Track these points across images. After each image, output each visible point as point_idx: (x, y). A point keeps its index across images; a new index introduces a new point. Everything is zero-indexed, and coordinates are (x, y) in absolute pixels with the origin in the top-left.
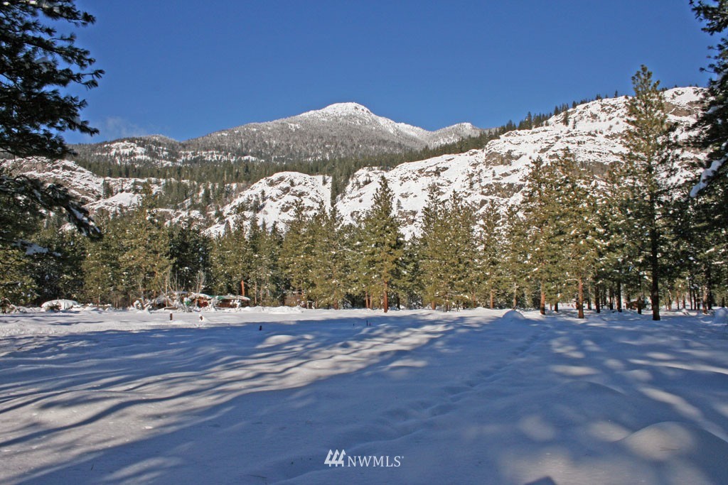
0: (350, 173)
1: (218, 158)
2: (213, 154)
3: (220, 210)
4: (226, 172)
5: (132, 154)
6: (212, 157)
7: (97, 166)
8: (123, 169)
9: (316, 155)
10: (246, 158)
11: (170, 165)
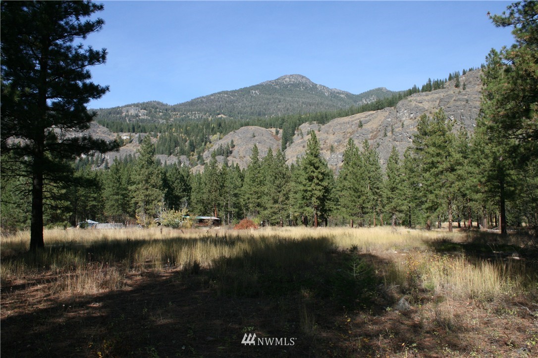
0: (295, 126)
1: (199, 116)
2: (195, 114)
3: (201, 154)
4: (204, 127)
5: (137, 116)
6: (194, 116)
7: (112, 124)
8: (131, 127)
9: (271, 114)
10: (219, 116)
11: (165, 123)
